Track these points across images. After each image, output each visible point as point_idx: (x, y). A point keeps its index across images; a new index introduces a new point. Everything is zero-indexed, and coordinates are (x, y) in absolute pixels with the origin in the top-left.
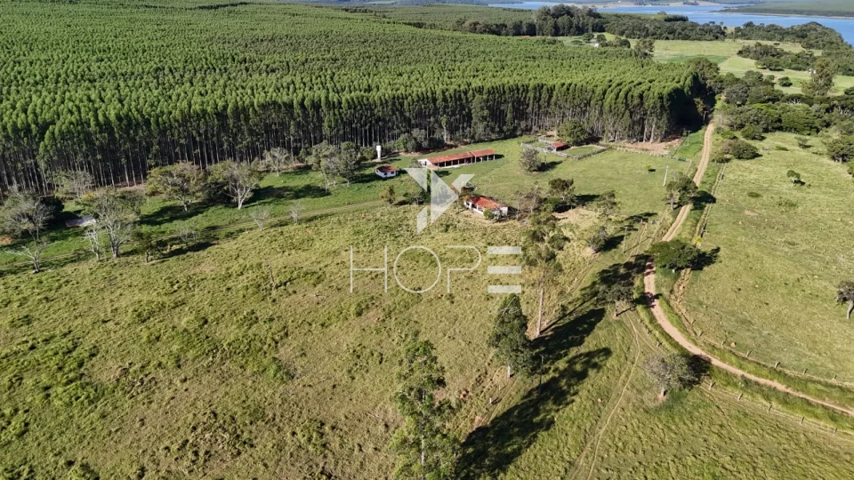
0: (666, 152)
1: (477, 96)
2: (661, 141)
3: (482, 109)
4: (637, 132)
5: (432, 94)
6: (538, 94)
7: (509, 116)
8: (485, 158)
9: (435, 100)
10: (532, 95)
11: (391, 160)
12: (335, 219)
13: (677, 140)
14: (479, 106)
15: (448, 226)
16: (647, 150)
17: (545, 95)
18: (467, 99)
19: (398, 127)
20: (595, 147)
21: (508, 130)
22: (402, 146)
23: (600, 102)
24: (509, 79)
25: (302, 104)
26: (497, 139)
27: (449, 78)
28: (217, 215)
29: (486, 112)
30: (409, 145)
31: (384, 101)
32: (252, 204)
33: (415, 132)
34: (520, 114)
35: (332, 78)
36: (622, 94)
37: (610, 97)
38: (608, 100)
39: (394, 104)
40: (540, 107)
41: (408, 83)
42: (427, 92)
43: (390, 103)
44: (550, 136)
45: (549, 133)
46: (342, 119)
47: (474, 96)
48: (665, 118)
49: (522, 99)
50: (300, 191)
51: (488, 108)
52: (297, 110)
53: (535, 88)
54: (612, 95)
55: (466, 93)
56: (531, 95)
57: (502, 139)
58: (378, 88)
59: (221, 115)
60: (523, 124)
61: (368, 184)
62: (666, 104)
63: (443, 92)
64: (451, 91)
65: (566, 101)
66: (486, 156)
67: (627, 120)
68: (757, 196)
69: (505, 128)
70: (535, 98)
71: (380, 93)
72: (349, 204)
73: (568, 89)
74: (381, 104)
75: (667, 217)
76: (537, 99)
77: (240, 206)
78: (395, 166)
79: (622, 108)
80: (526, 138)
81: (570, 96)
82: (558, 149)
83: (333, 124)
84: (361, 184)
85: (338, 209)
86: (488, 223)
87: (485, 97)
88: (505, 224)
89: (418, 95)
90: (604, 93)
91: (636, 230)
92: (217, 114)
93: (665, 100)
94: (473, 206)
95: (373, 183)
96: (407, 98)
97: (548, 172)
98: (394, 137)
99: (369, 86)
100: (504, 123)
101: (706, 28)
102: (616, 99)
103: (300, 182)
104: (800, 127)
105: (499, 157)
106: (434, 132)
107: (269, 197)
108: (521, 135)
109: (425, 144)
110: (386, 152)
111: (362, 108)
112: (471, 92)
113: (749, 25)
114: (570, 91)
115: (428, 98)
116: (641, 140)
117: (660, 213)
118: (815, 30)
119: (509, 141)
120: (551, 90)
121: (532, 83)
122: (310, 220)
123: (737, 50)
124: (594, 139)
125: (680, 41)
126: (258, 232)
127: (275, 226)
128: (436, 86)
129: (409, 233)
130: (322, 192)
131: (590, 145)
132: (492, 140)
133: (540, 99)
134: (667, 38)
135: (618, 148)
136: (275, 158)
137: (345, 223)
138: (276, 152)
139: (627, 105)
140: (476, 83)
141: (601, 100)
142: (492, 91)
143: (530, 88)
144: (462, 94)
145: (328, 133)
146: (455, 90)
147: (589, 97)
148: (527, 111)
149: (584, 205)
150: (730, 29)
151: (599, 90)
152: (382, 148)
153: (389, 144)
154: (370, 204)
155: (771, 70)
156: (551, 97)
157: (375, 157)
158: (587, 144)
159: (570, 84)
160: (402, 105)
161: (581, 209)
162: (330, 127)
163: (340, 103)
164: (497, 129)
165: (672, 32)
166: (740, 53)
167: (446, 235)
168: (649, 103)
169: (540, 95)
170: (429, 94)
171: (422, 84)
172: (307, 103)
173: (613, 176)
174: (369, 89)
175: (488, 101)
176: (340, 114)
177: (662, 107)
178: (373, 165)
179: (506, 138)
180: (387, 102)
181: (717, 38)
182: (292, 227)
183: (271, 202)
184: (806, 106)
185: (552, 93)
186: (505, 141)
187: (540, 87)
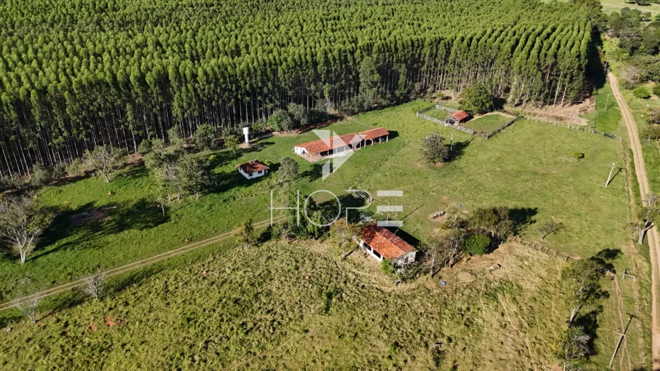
0: (584, 122)
1: (366, 58)
2: (573, 104)
3: (372, 72)
4: (548, 96)
5: (312, 56)
6: (435, 50)
7: (402, 78)
8: (376, 140)
9: (315, 64)
10: (428, 53)
11: (262, 145)
12: (158, 284)
13: (588, 101)
14: (369, 69)
15: (330, 296)
16: (561, 119)
17: (442, 51)
18: (354, 60)
19: (271, 101)
20: (503, 116)
21: (401, 94)
22: (276, 125)
23: (507, 62)
24: (404, 34)
25: (141, 79)
26: (389, 106)
27: (333, 31)
29: (377, 77)
30: (284, 124)
31: (252, 70)
32: (49, 248)
33: (292, 107)
34: (414, 74)
35: (194, 36)
36: (533, 52)
37: (520, 55)
38: (518, 60)
39: (264, 73)
40: (436, 65)
41: (285, 41)
42: (306, 55)
43: (259, 73)
44: (447, 98)
45: (446, 93)
46: (197, 95)
47: (362, 57)
49: (417, 56)
50: (130, 213)
51: (379, 70)
52: (136, 89)
53: (431, 44)
54: (523, 54)
55: (352, 53)
56: (427, 51)
57: (394, 105)
58: (247, 47)
60: (417, 86)
61: (226, 195)
62: (584, 63)
63: (326, 54)
64: (335, 51)
65: (467, 59)
66: (379, 138)
67: (538, 82)
69: (397, 93)
70: (431, 55)
71: (247, 58)
72: (191, 240)
73: (469, 45)
74: (249, 75)
75: (639, 261)
76: (433, 56)
77: (23, 259)
78: (267, 155)
79: (533, 69)
80: (420, 103)
81: (472, 53)
82: (461, 121)
83: (185, 104)
84: (215, 195)
85: (173, 253)
86: (389, 284)
87: (375, 56)
88: (413, 285)
89: (294, 60)
90: (513, 48)
91: (606, 295)
92: (18, 104)
93: (583, 57)
94: (367, 246)
95: (233, 192)
96: (281, 64)
97: (455, 162)
98: (267, 113)
99: (237, 46)
100: (396, 87)
102: (527, 59)
105: (393, 135)
106: (315, 102)
108: (415, 99)
109: (304, 121)
110: (254, 134)
111: (225, 82)
112: (358, 51)
114: (472, 47)
115: (307, 62)
116: (551, 103)
117: (624, 248)
119: (402, 107)
120: (448, 46)
121: (429, 36)
122: (122, 286)
124: (498, 104)
126: (29, 326)
128: (318, 45)
129: (270, 318)
131: (495, 113)
132: (382, 107)
133: (436, 56)
135: (529, 117)
137: (173, 294)
138: (101, 150)
139: (539, 65)
141: (509, 59)
142: (385, 48)
143: (426, 43)
144: (349, 55)
145: (180, 115)
146: (340, 50)
147: (493, 55)
148: (422, 69)
149: (516, 234)
151: (506, 46)
152: (250, 130)
153: (262, 124)
154: (219, 239)
156: (448, 53)
157: (242, 140)
158: (492, 111)
159: (471, 39)
160: (275, 72)
161: (514, 244)
162: (181, 107)
163: (194, 76)
164: (389, 95)
167: (325, 319)
168: (564, 64)
169: (437, 50)
170: (308, 57)
171: (301, 41)
172: (149, 78)
173: (537, 169)
174: (237, 52)
175: (377, 61)
176: (195, 90)
177: (580, 68)
178: (239, 154)
179: (398, 104)
180: (255, 70)
182: (84, 313)
183: (77, 243)
185: (449, 49)
186: (397, 108)
187: (438, 41)
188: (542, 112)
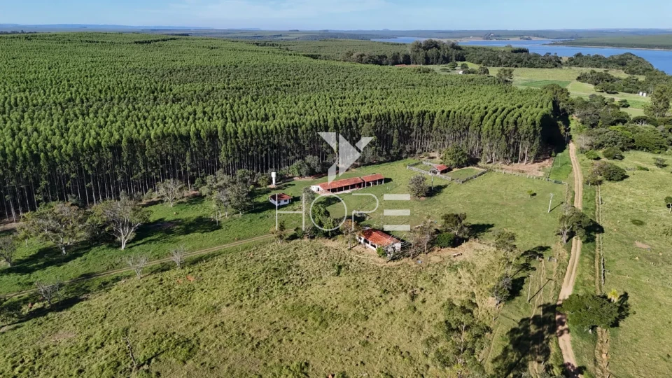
0: (541, 174)
1: (366, 123)
2: (534, 162)
3: (371, 135)
4: (513, 155)
5: (324, 122)
6: (421, 120)
7: (395, 141)
8: (375, 183)
10: (416, 122)
11: (285, 186)
12: (220, 260)
13: (547, 161)
14: (368, 132)
15: (340, 267)
16: (523, 172)
17: (427, 120)
18: (357, 126)
19: (293, 154)
20: (475, 170)
21: (395, 153)
22: (296, 171)
23: (478, 128)
24: (396, 107)
25: (198, 134)
26: (385, 162)
27: (340, 106)
28: (97, 259)
29: (374, 138)
30: (303, 171)
31: (279, 130)
32: (139, 242)
33: (309, 158)
34: (405, 138)
35: (232, 108)
36: (498, 120)
37: (487, 124)
38: (486, 126)
39: (289, 132)
40: (422, 131)
41: (303, 112)
42: (320, 121)
43: (285, 132)
44: (433, 158)
45: (432, 154)
46: (238, 147)
47: (363, 124)
48: (537, 142)
49: (407, 125)
50: (191, 224)
51: (377, 133)
52: (194, 141)
53: (419, 116)
54: (489, 122)
55: (356, 120)
56: (415, 121)
57: (389, 162)
58: (274, 116)
59: (116, 149)
60: (408, 148)
61: (261, 214)
62: (539, 129)
63: (335, 120)
64: (342, 119)
65: (447, 127)
66: (376, 181)
67: (503, 144)
68: (641, 223)
69: (392, 152)
70: (419, 124)
71: (276, 122)
72: (239, 239)
73: (448, 116)
74: (277, 133)
75: (562, 251)
76: (420, 125)
77: (123, 247)
78: (290, 192)
79: (498, 133)
80: (410, 160)
81: (450, 123)
82: (442, 172)
83: (230, 153)
84: (254, 215)
85: (227, 246)
86: (382, 262)
87: (373, 123)
88: (399, 263)
89: (311, 124)
90: (482, 118)
91: (534, 269)
92: (111, 148)
93: (537, 125)
94: (366, 241)
95: (266, 213)
96: (301, 127)
97: (435, 197)
98: (290, 163)
99: (266, 115)
100: (391, 147)
101: (547, 58)
102: (493, 125)
103: (192, 213)
104: (651, 146)
105: (388, 180)
106: (326, 157)
107: (157, 232)
108: (406, 157)
109: (318, 169)
110: (280, 178)
111: (259, 138)
112: (360, 119)
113: (579, 55)
114: (450, 117)
115: (320, 125)
116: (516, 162)
117: (553, 246)
118: (631, 59)
119: (395, 163)
120: (433, 117)
121: (417, 110)
122: (195, 262)
123: (576, 78)
124: (473, 161)
125: (526, 69)
126: (136, 280)
127: (156, 272)
128: (329, 115)
129: (299, 277)
130: (213, 226)
131: (471, 167)
132: (380, 163)
133: (422, 125)
135: (497, 170)
136: (169, 189)
137: (231, 266)
138: (170, 183)
139: (503, 130)
140: (365, 111)
141: (479, 126)
142: (380, 118)
143: (414, 115)
144: (353, 122)
145: (225, 161)
146: (346, 118)
147: (467, 123)
148: (412, 135)
149: (476, 237)
150: (565, 59)
151: (477, 116)
152: (277, 175)
153: (285, 170)
154: (260, 239)
155: (608, 93)
156: (432, 122)
157: (270, 182)
158: (468, 166)
159: (449, 112)
160: (296, 132)
161: (474, 243)
162: (227, 156)
163: (236, 133)
164: (385, 153)
165: (520, 61)
166: (579, 78)
167: (337, 279)
168: (523, 129)
169: (423, 121)
170: (322, 122)
171: (315, 112)
172: (203, 134)
173: (498, 201)
174: (266, 118)
175: (375, 127)
176: (237, 142)
177: (535, 132)
178: (268, 191)
179: (393, 160)
180: (282, 131)
181: (556, 66)
182: (172, 274)
183: (157, 240)
184: (653, 127)
185: (433, 119)
186: (392, 164)
187: (423, 114)
188: (510, 167)
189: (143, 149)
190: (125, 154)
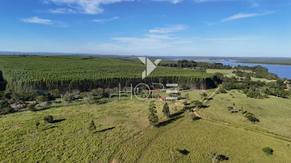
3: (161, 81)
4: (198, 87)
9: (150, 79)
11: (141, 91)
13: (209, 90)
16: (201, 91)
17: (176, 79)
18: (158, 79)
20: (189, 90)
21: (168, 86)
22: (143, 88)
23: (189, 80)
24: (168, 75)
28: (106, 99)
29: (162, 82)
30: (145, 88)
36: (194, 78)
38: (191, 80)
44: (178, 88)
47: (160, 78)
48: (205, 84)
51: (163, 81)
52: (121, 80)
53: (174, 77)
55: (158, 77)
56: (173, 78)
59: (105, 80)
62: (205, 81)
63: (152, 77)
64: (154, 77)
67: (195, 84)
68: (223, 99)
70: (174, 79)
77: (110, 97)
79: (194, 82)
81: (182, 79)
82: (179, 90)
86: (163, 101)
88: (166, 101)
92: (104, 80)
94: (160, 98)
101: (225, 66)
102: (193, 80)
107: (115, 96)
108: (171, 88)
111: (134, 79)
113: (239, 66)
116: (200, 89)
118: (259, 67)
121: (174, 76)
122: (125, 100)
123: (232, 72)
124: (188, 89)
125: (218, 69)
126: (115, 101)
127: (118, 100)
130: (127, 96)
134: (214, 69)
135: (194, 91)
138: (116, 88)
139: (195, 81)
140: (160, 76)
142: (164, 77)
145: (127, 85)
147: (187, 79)
148: (172, 82)
150: (233, 67)
151: (189, 77)
153: (140, 88)
156: (178, 79)
157: (137, 90)
159: (182, 76)
162: (127, 83)
163: (129, 78)
164: (165, 86)
165: (216, 67)
166: (233, 72)
168: (201, 81)
170: (149, 77)
172: (122, 78)
174: (135, 76)
175: (163, 79)
176: (130, 80)
177: (204, 81)
178: (137, 92)
181: (228, 69)
182: (122, 101)
184: (242, 83)
186: (167, 89)
187: (175, 77)
189: (110, 81)
190: (107, 82)
